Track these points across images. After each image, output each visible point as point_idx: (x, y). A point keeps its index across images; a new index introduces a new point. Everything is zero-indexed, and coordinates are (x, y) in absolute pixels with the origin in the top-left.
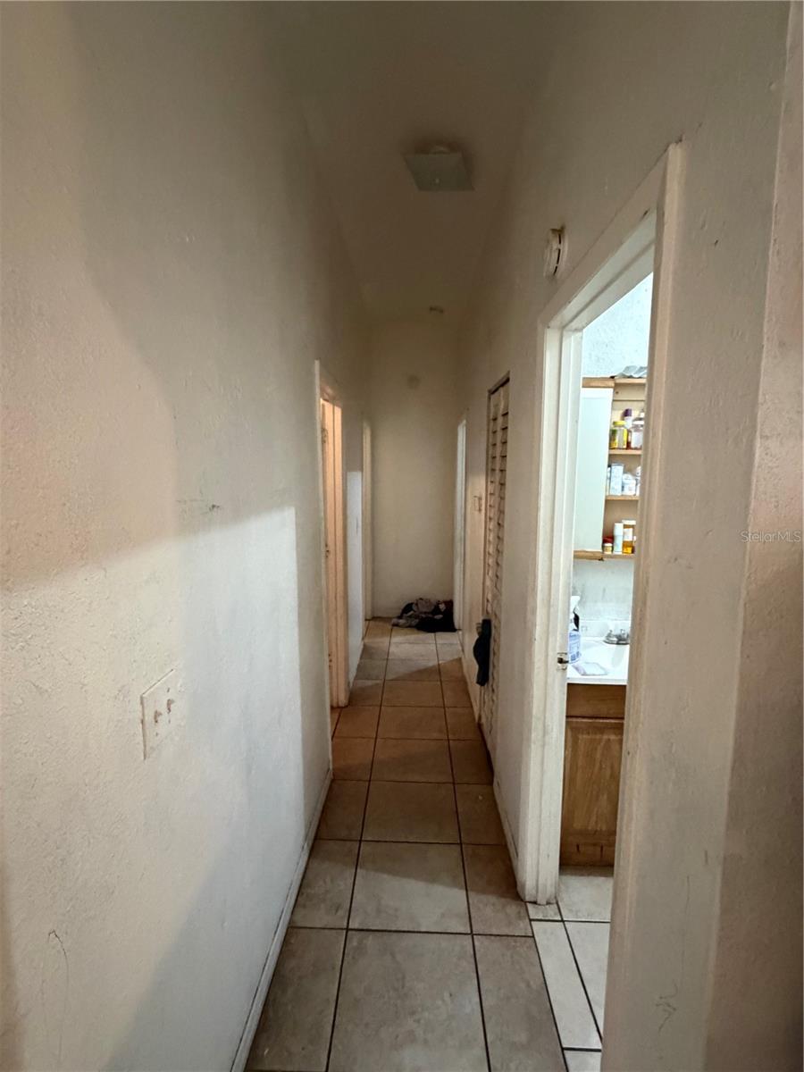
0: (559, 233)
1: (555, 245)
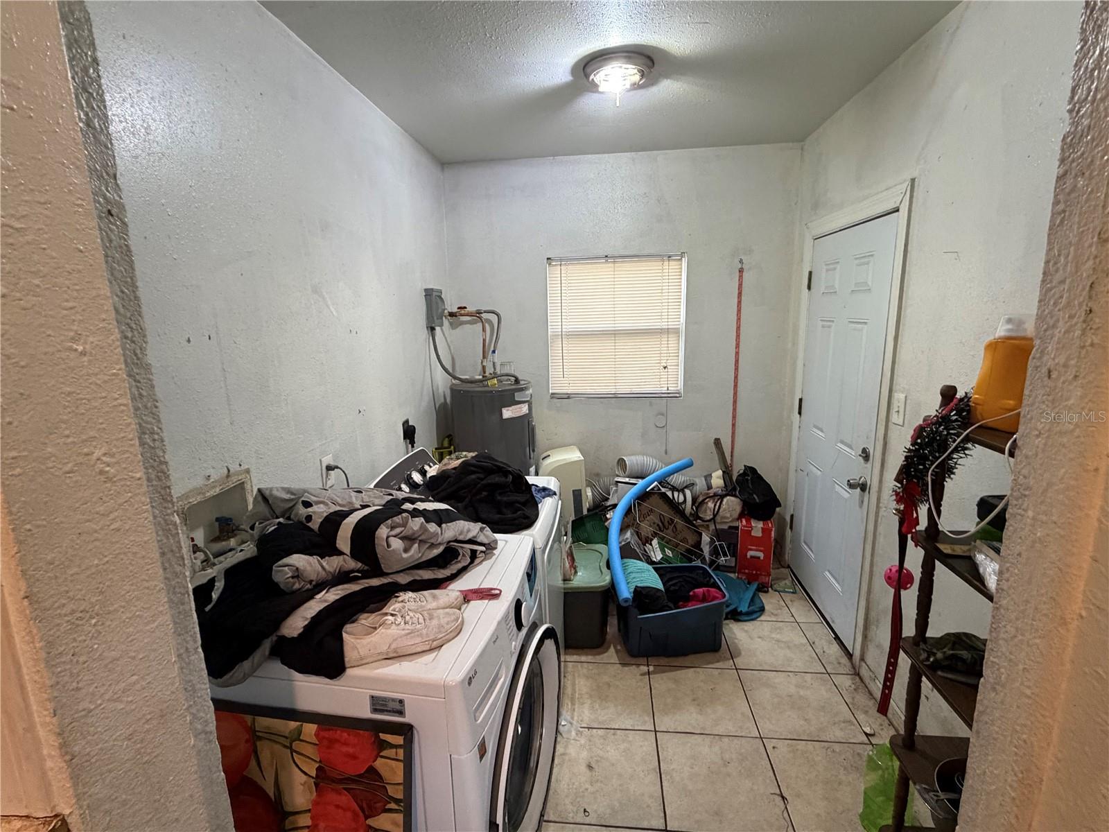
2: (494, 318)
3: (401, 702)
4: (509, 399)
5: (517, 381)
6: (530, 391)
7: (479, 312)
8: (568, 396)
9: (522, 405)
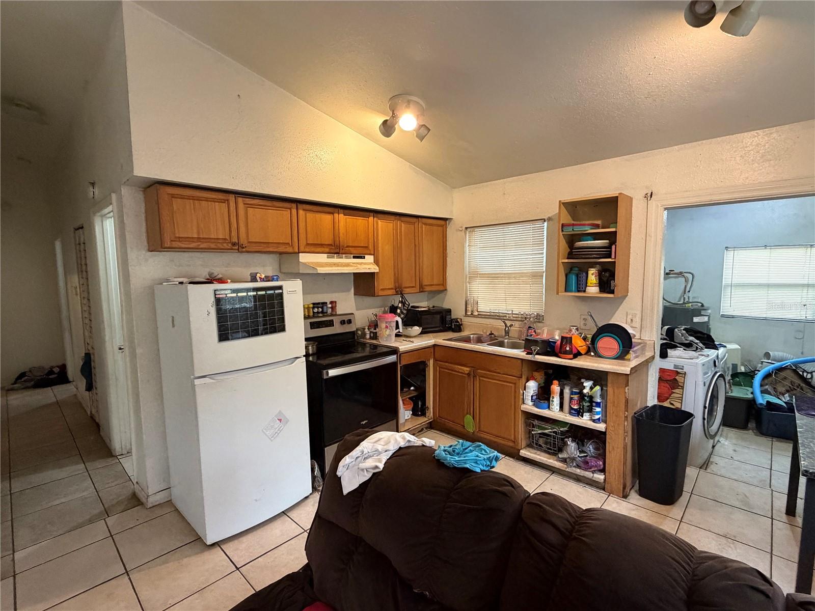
0: (93, 184)
1: (91, 189)
2: (690, 276)
3: (683, 366)
4: (698, 312)
5: (702, 305)
6: (709, 311)
7: (681, 273)
8: (733, 317)
9: (705, 317)
